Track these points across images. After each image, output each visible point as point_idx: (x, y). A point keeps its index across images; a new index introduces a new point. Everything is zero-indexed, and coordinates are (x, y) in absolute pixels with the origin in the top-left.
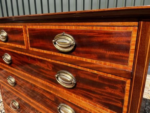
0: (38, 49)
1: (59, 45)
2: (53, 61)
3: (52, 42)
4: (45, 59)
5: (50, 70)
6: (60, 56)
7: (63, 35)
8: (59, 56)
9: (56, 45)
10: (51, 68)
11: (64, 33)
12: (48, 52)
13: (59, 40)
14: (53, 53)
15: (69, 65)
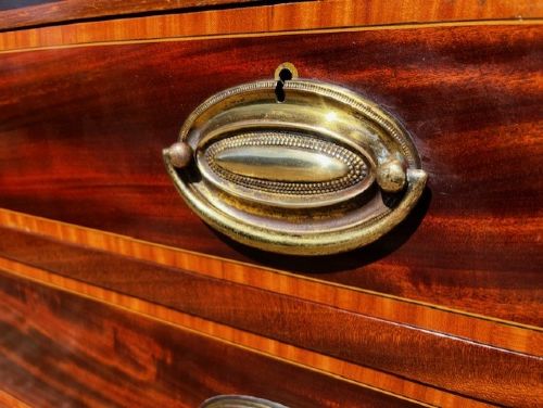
0: (34, 219)
1: (230, 188)
2: (165, 317)
3: (158, 165)
4: (99, 295)
5: (141, 377)
6: (234, 285)
7: (280, 94)
8: (222, 283)
9: (200, 186)
10: (153, 369)
11: (286, 75)
12: (122, 245)
13: (226, 142)
14: (161, 254)
15: (326, 365)
